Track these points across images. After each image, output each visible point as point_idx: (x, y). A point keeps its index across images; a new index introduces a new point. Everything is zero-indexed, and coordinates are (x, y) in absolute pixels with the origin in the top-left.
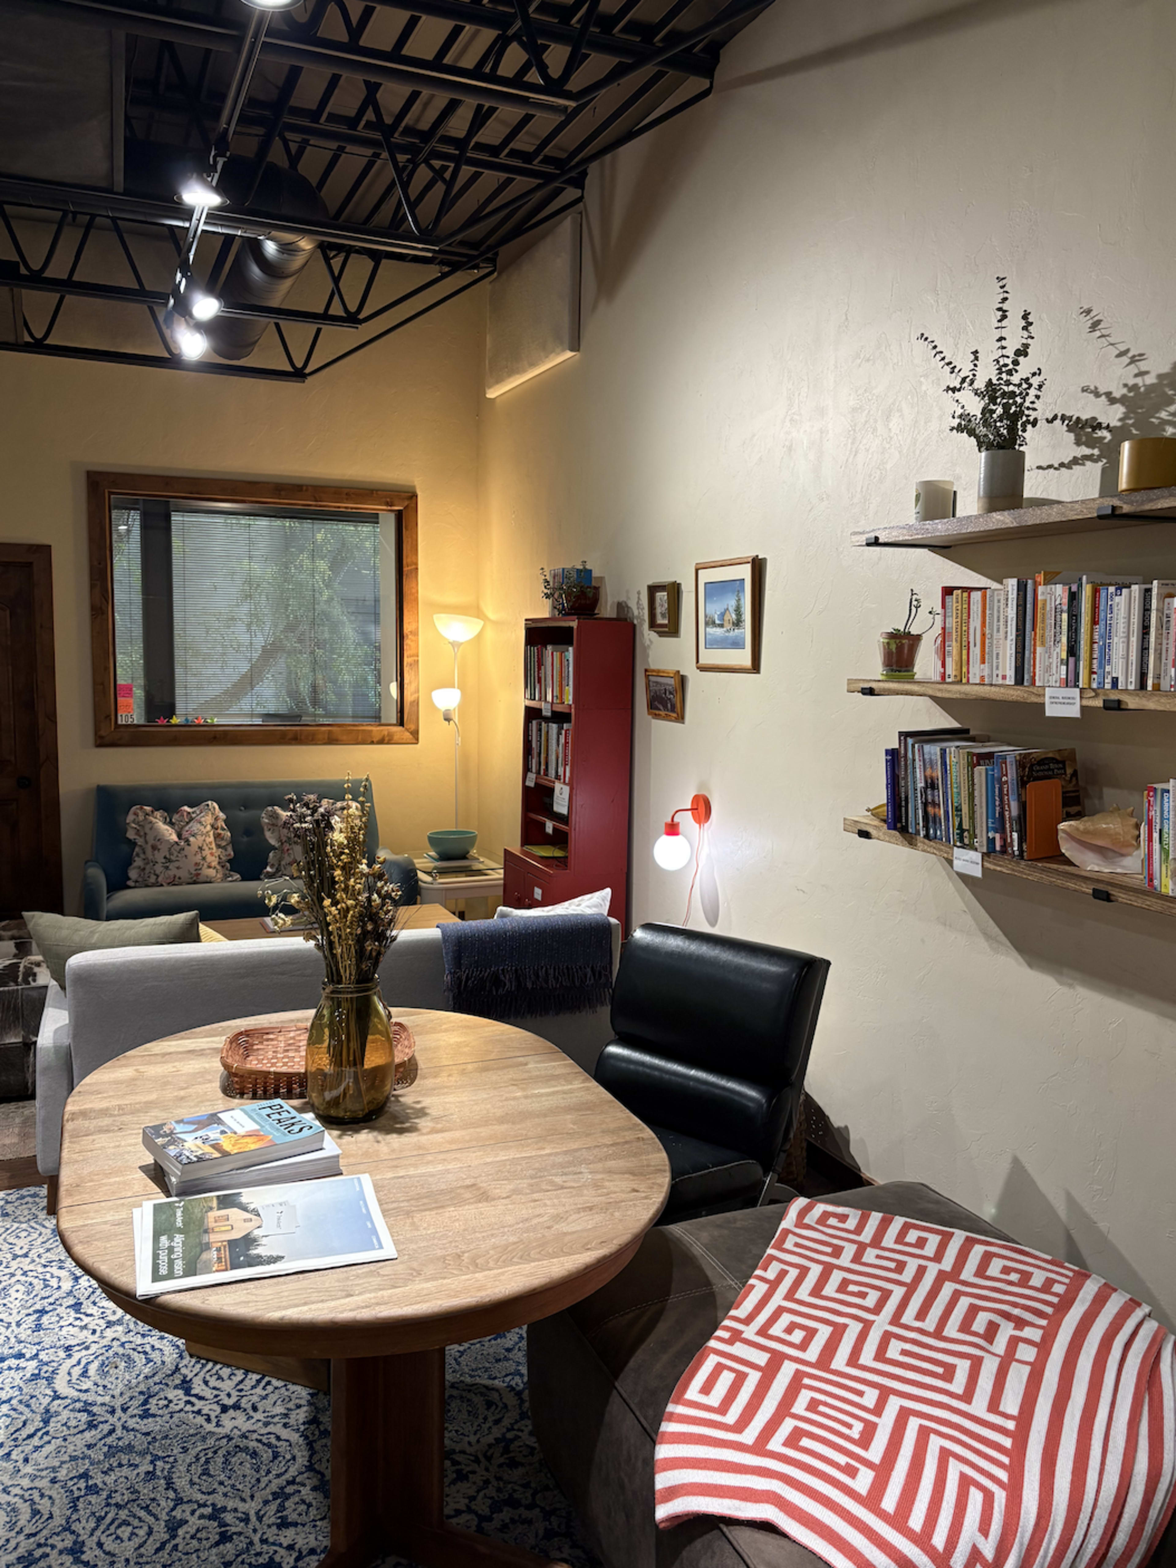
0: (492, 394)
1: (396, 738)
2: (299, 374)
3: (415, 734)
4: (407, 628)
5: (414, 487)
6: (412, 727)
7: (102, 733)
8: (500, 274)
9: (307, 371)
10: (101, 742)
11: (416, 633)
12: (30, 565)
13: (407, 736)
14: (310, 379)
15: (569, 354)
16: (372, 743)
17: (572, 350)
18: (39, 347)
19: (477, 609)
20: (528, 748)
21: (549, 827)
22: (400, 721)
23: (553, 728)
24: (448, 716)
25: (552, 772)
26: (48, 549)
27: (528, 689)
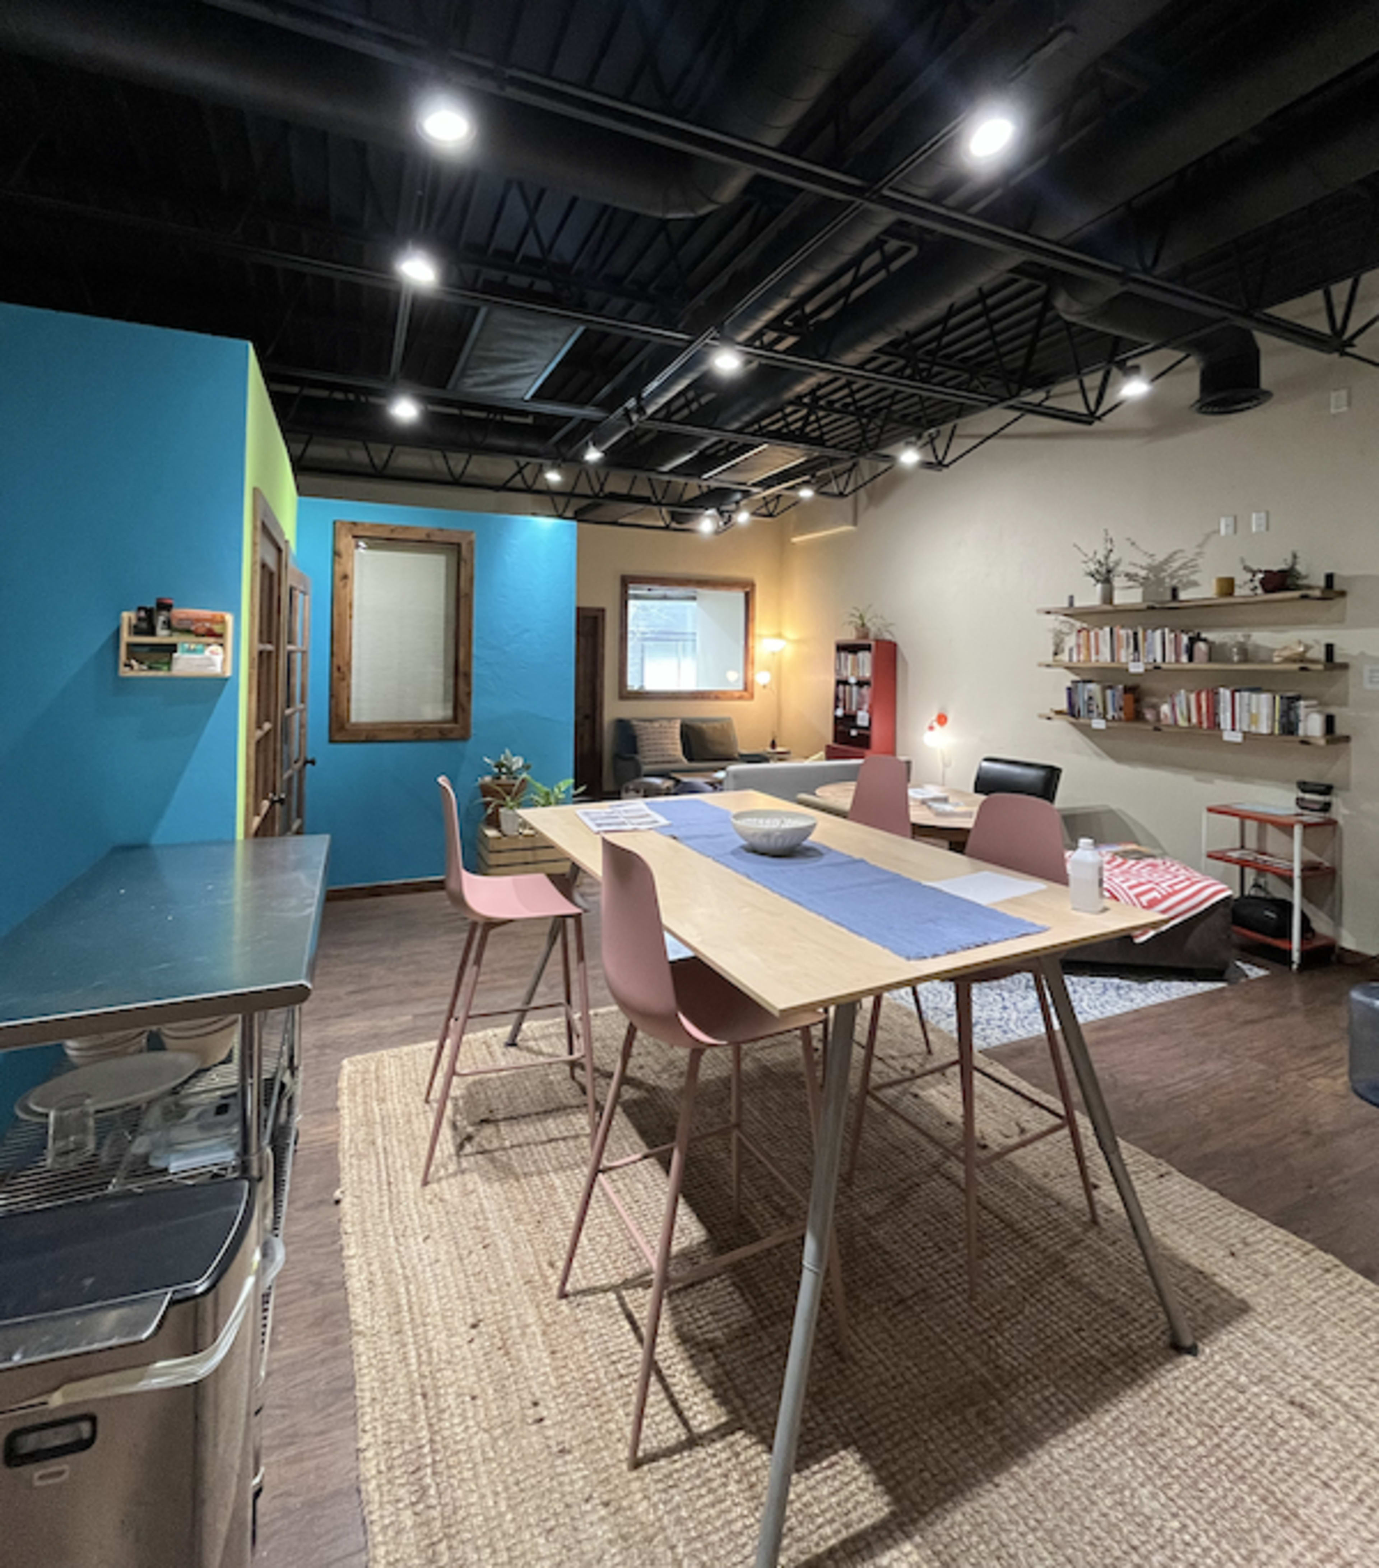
0: (794, 540)
1: (745, 697)
3: (753, 695)
5: (753, 580)
6: (751, 692)
7: (621, 693)
10: (621, 697)
11: (753, 648)
12: (597, 617)
13: (750, 696)
15: (850, 528)
16: (735, 699)
17: (852, 526)
19: (779, 636)
20: (837, 698)
21: (854, 733)
22: (746, 689)
23: (855, 689)
24: (764, 687)
25: (854, 708)
26: (603, 610)
27: (838, 671)
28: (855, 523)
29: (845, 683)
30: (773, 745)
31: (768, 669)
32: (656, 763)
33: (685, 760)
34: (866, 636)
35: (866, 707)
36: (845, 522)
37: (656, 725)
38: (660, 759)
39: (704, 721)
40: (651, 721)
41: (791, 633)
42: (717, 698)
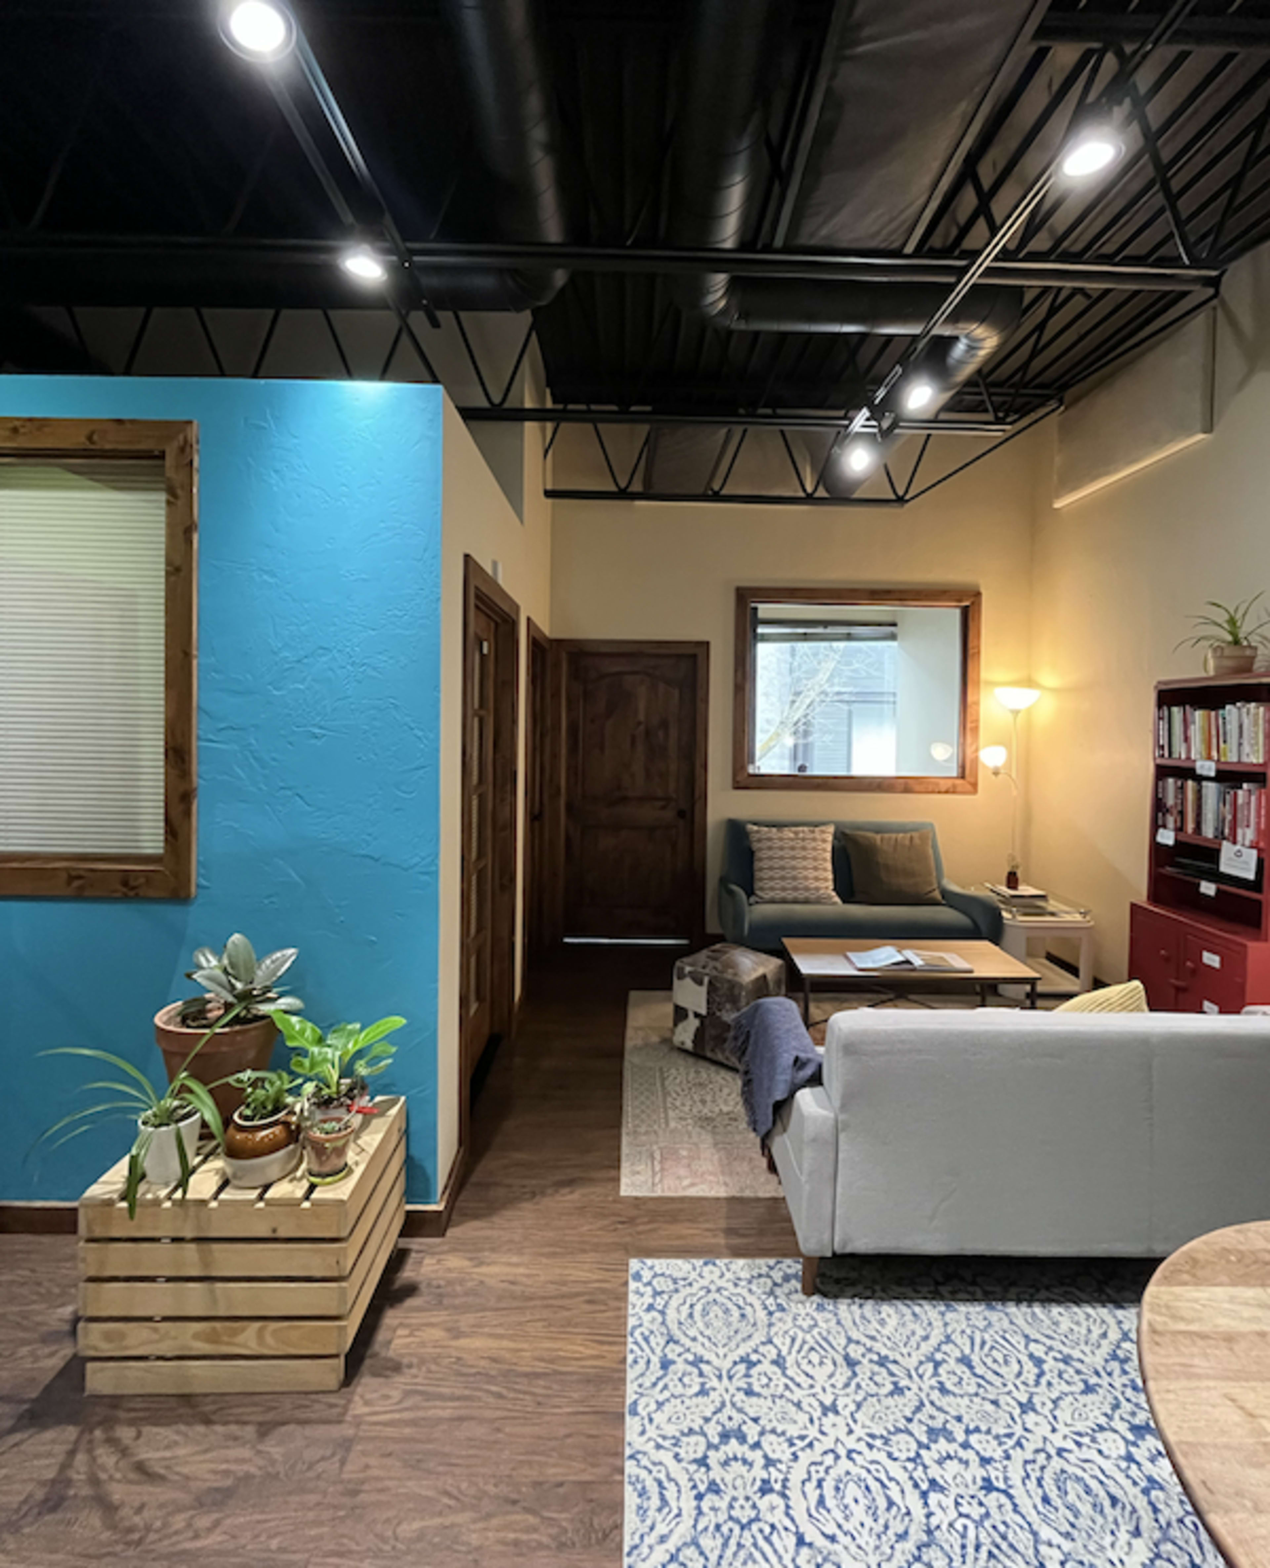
0: (1057, 505)
1: (959, 789)
2: (900, 500)
3: (975, 785)
4: (970, 699)
5: (978, 586)
6: (972, 780)
7: (739, 778)
8: (1066, 408)
9: (907, 497)
10: (738, 786)
11: (977, 703)
12: (694, 656)
13: (969, 788)
14: (907, 505)
15: (1201, 436)
16: (939, 792)
17: (1205, 432)
18: (716, 497)
19: (1029, 682)
20: (1159, 806)
21: (1208, 888)
22: (963, 776)
23: (1211, 789)
24: (996, 773)
25: (1209, 831)
26: (707, 644)
27: (1164, 747)
28: (1208, 429)
29: (1186, 773)
30: (1012, 880)
31: (1005, 743)
32: (784, 901)
33: (837, 899)
34: (1246, 667)
35: (1247, 834)
36: (1183, 429)
37: (788, 833)
38: (790, 895)
39: (879, 829)
40: (779, 825)
41: (1049, 678)
42: (907, 790)
